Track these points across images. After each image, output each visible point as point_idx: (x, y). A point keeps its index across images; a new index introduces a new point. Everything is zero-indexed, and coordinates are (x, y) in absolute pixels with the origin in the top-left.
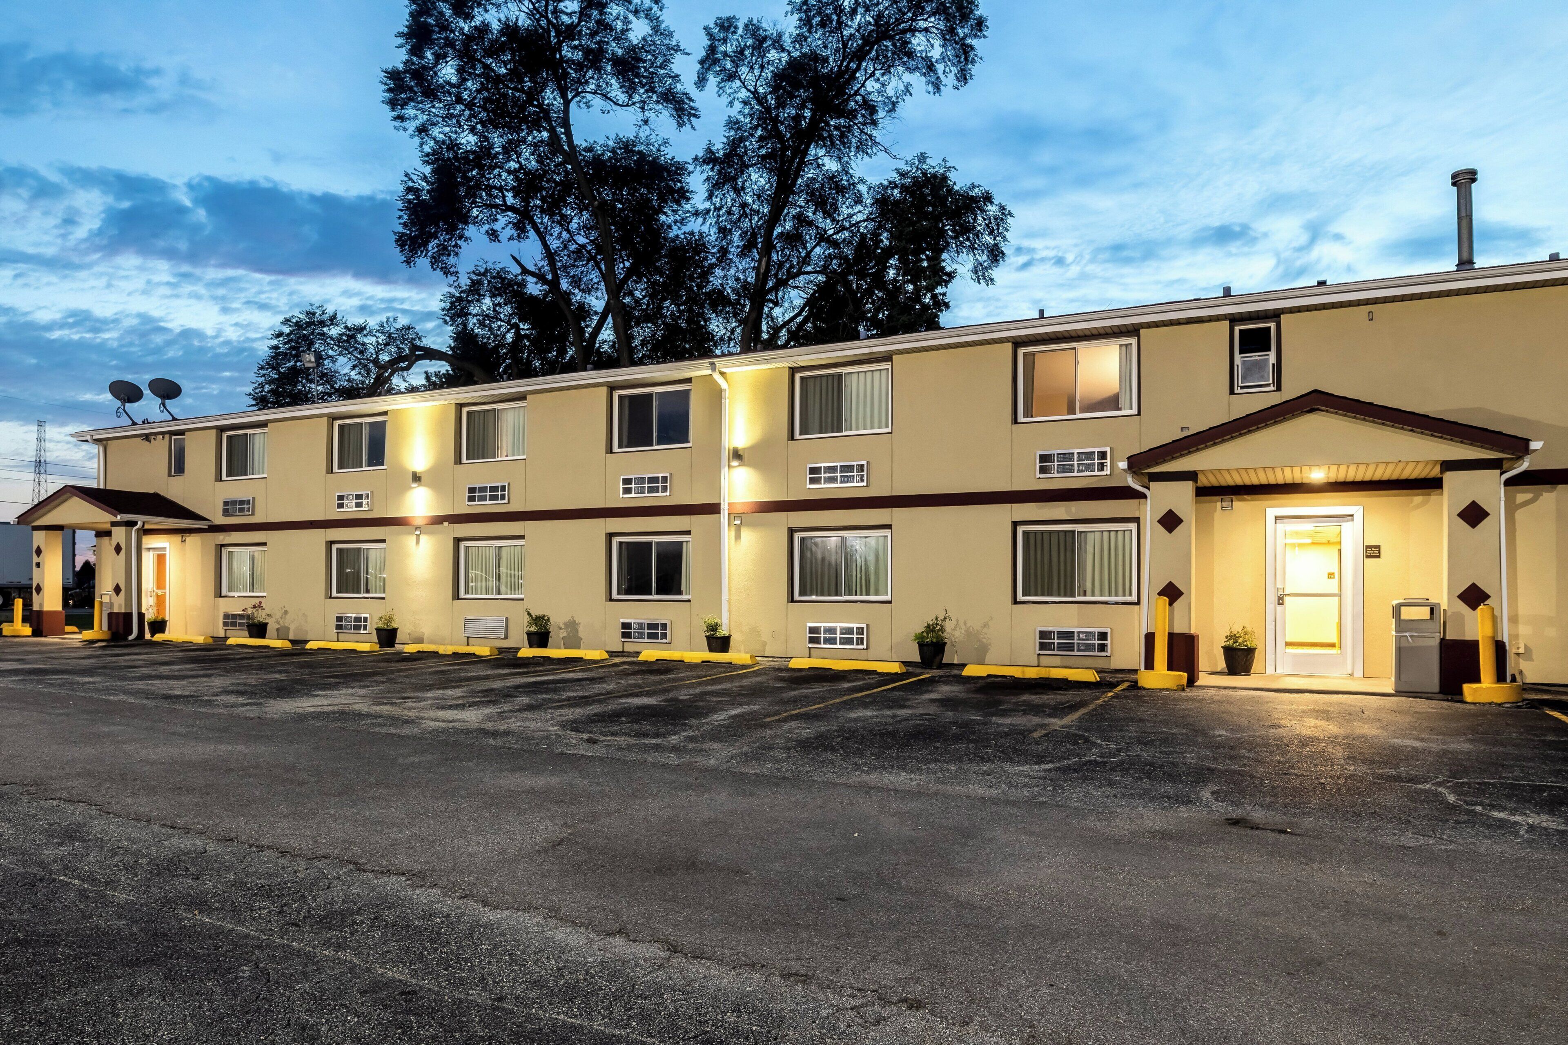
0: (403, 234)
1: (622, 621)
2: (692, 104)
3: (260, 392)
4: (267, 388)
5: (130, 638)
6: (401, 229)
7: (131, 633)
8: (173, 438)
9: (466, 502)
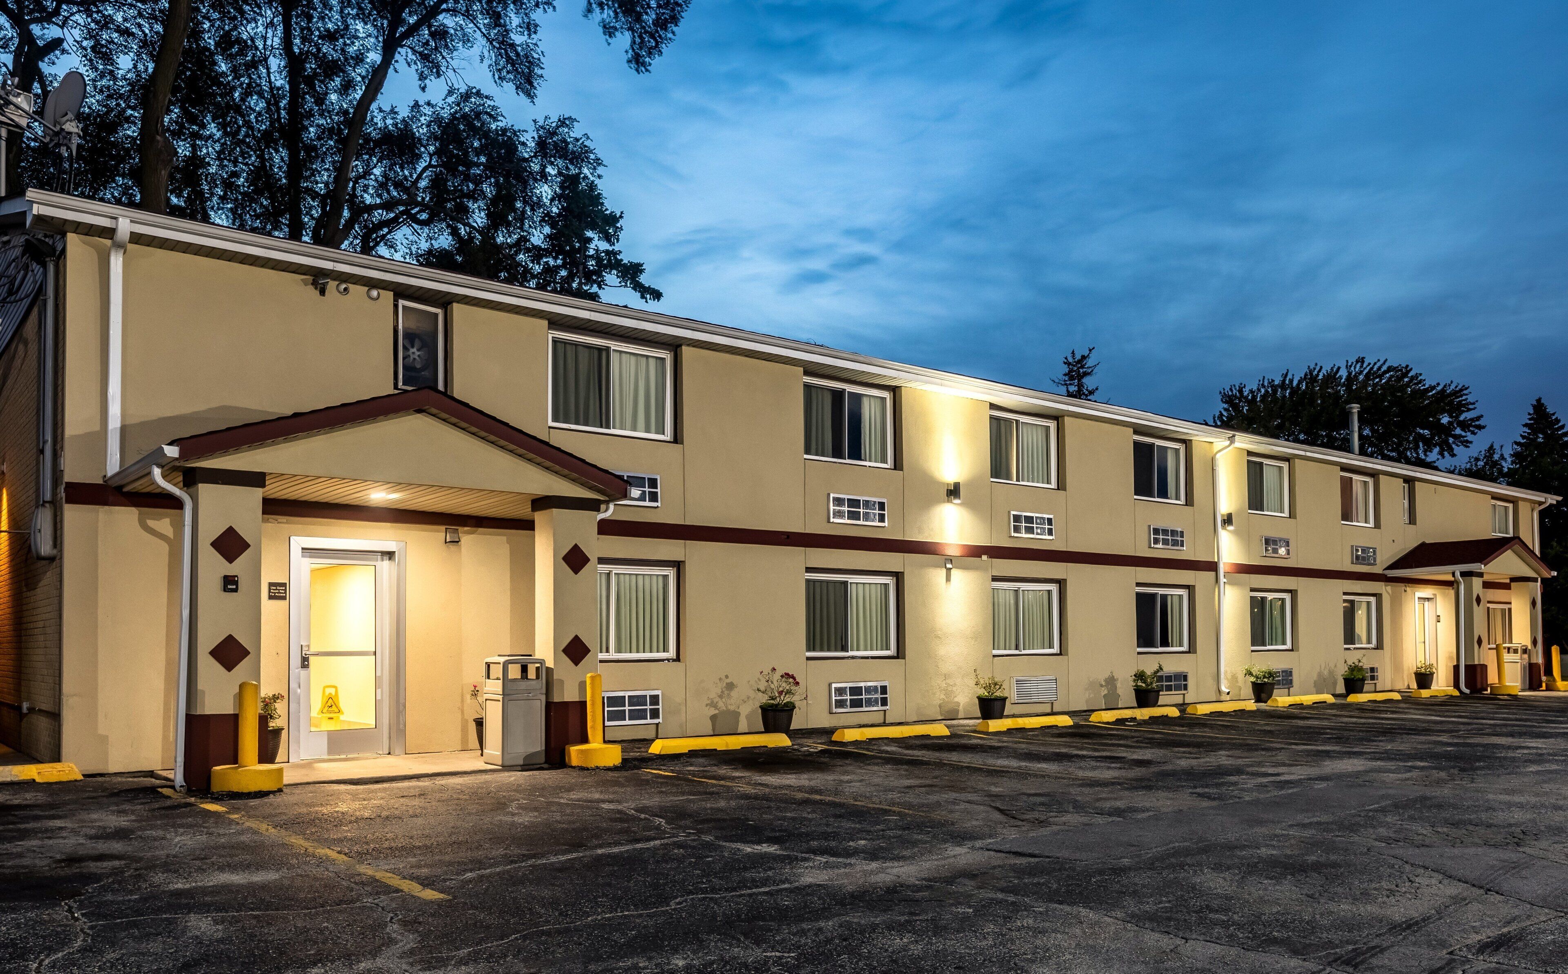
8: (401, 302)
9: (1010, 533)
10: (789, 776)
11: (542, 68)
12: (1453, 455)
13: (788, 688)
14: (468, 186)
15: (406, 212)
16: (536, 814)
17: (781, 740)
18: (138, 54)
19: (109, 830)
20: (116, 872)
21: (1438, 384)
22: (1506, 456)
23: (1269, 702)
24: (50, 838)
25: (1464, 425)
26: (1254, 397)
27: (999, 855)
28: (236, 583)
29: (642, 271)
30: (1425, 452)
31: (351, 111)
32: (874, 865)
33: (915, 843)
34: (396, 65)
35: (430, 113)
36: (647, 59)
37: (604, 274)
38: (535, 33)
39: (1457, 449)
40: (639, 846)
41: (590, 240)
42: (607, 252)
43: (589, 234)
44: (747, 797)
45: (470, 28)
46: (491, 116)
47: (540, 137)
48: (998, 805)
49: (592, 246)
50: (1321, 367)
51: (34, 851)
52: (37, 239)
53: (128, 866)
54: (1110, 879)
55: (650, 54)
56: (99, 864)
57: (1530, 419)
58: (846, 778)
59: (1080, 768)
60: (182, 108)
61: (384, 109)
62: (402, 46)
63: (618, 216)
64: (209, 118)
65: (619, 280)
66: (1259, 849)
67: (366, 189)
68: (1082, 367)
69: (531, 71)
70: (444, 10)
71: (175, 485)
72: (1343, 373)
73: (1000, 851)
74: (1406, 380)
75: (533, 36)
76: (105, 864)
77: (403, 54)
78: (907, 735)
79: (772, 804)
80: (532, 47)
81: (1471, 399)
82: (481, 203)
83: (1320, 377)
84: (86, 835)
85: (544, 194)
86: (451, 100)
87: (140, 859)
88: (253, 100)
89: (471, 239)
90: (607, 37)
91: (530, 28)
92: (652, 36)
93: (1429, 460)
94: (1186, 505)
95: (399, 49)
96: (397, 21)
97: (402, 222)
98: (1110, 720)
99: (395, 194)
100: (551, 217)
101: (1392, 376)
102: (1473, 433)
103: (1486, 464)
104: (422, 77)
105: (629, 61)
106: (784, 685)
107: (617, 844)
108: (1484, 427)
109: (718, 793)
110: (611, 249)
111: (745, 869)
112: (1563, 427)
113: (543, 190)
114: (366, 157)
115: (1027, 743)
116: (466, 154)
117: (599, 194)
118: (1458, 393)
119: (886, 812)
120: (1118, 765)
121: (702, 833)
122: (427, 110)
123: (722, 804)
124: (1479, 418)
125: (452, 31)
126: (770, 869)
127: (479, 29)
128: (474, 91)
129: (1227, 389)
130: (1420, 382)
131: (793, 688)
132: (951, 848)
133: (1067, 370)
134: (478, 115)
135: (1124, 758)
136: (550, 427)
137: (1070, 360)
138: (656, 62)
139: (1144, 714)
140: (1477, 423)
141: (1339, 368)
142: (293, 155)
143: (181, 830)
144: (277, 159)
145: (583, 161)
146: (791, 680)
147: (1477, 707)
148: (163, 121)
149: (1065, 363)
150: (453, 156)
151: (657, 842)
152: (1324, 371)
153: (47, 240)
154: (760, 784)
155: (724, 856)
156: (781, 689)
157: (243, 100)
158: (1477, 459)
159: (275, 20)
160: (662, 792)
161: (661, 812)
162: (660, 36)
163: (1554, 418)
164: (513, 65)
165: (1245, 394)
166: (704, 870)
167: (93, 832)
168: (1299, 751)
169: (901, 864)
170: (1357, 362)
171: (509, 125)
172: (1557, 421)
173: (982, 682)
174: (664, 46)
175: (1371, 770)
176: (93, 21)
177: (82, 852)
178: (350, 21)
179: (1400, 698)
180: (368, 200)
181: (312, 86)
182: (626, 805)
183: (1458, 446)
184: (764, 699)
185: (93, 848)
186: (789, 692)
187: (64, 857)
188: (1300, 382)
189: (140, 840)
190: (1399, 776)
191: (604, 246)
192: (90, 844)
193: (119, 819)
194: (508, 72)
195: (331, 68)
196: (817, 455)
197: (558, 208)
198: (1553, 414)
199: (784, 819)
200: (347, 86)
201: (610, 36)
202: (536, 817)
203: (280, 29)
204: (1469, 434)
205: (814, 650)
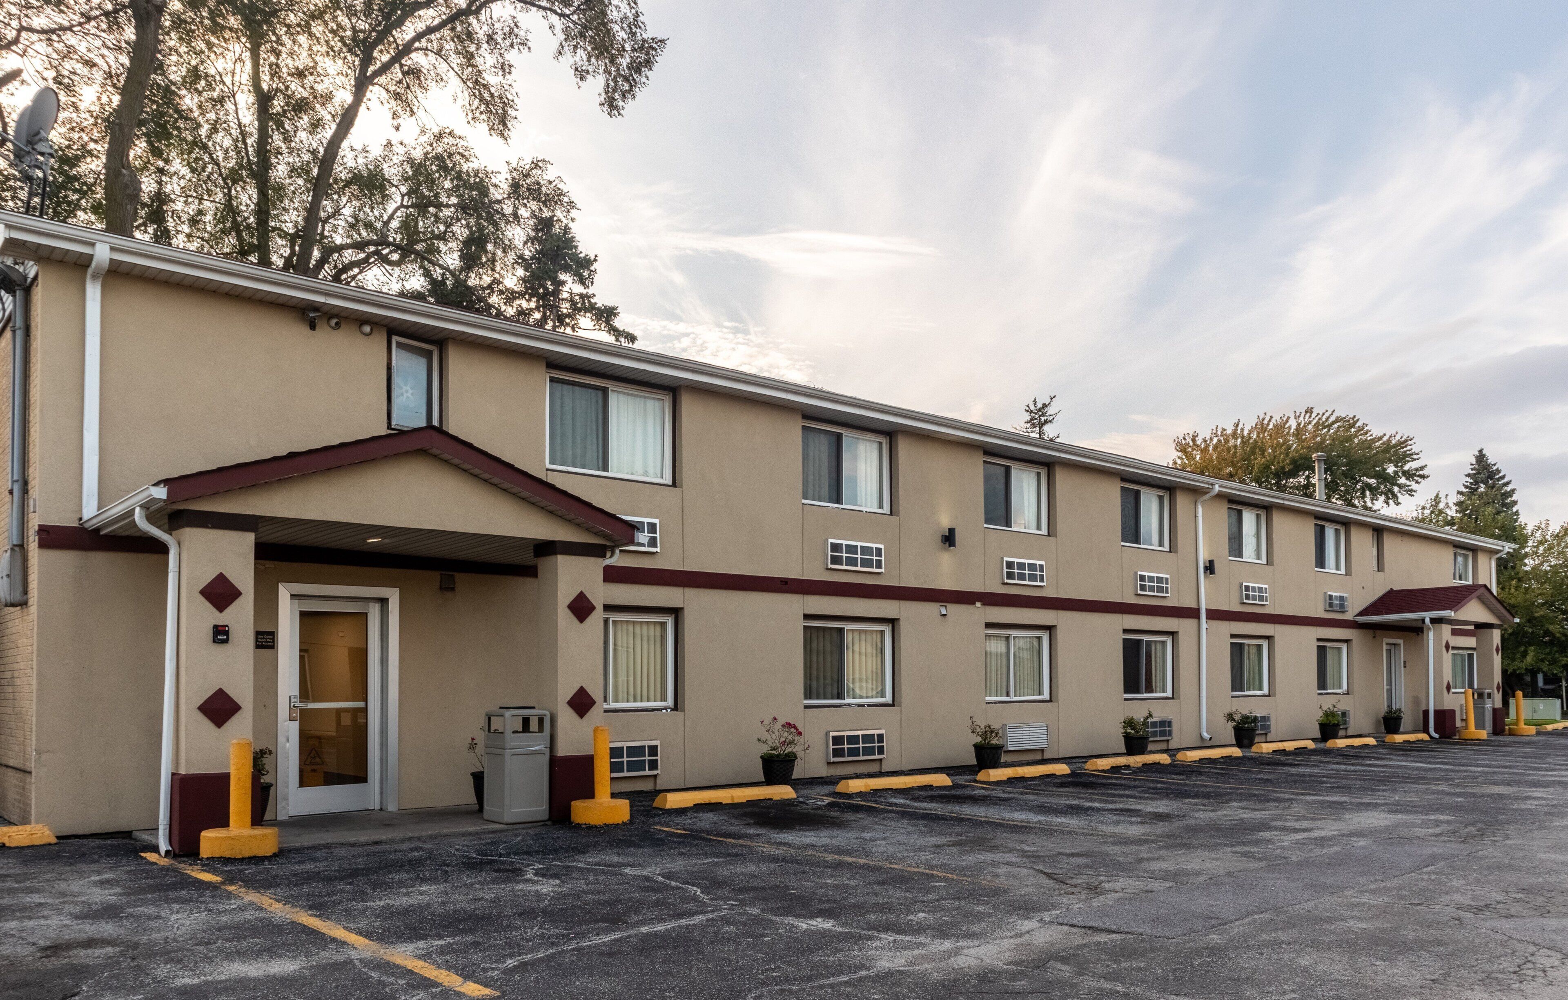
8: (395, 339)
9: (1003, 579)
10: (807, 833)
11: (516, 110)
12: (1398, 504)
13: (790, 737)
14: (438, 228)
15: (377, 253)
16: (558, 882)
17: (784, 792)
18: (103, 85)
19: (95, 907)
20: (110, 963)
21: (1385, 435)
22: (1451, 505)
23: (1254, 749)
24: (30, 918)
25: (1409, 475)
26: (1207, 446)
27: (1075, 930)
28: (227, 633)
29: (616, 315)
30: (1372, 500)
31: (322, 150)
32: (948, 945)
33: (980, 917)
34: (369, 103)
35: (403, 153)
36: (621, 103)
37: (578, 316)
38: (510, 73)
39: (1401, 498)
40: (684, 922)
41: (563, 283)
42: (582, 296)
43: (563, 277)
44: (774, 859)
45: (443, 67)
46: (463, 156)
47: (513, 179)
48: (1041, 867)
49: (566, 288)
50: (1271, 417)
51: (13, 936)
52: (7, 266)
53: (122, 954)
54: (1212, 962)
55: (624, 96)
56: (90, 951)
57: (1472, 469)
58: (868, 835)
59: (1102, 822)
60: (150, 143)
61: (355, 147)
62: (373, 85)
63: (592, 258)
64: (173, 154)
65: (593, 323)
66: (1346, 922)
67: (335, 229)
68: (1043, 415)
69: (505, 112)
70: (418, 49)
71: (158, 527)
72: (1293, 424)
73: (1073, 926)
74: (1353, 430)
75: (508, 76)
76: (98, 952)
77: (374, 93)
78: (910, 786)
79: (806, 868)
80: (506, 87)
81: (1415, 449)
82: (453, 245)
83: (1271, 426)
84: (70, 914)
85: (517, 237)
86: (423, 139)
87: (136, 945)
88: (219, 137)
89: (443, 282)
90: (579, 80)
91: (505, 68)
92: (626, 79)
93: (1374, 508)
94: (1170, 551)
95: (371, 88)
96: (367, 60)
97: (373, 262)
98: (1106, 768)
99: (364, 234)
100: (524, 260)
101: (1339, 427)
102: (1417, 482)
103: (1432, 512)
104: (395, 116)
105: (602, 104)
106: (786, 734)
107: (659, 919)
108: (1428, 477)
109: (742, 855)
110: (584, 292)
111: (811, 951)
112: (1503, 477)
113: (515, 232)
114: (335, 197)
115: (1034, 794)
116: (437, 196)
117: (573, 237)
118: (1403, 443)
119: (931, 877)
120: (1139, 819)
121: (746, 905)
122: (401, 150)
123: (752, 868)
124: (1422, 468)
125: (425, 72)
126: (839, 951)
127: (453, 69)
128: (447, 131)
129: (1181, 437)
130: (1366, 433)
131: (796, 738)
132: (1019, 923)
133: (1029, 418)
134: (450, 155)
135: (1139, 810)
136: (548, 470)
137: (1032, 408)
138: (629, 107)
139: (1136, 761)
140: (1421, 473)
141: (1288, 418)
142: (262, 193)
143: (176, 906)
144: (244, 198)
145: (556, 203)
146: (793, 730)
147: (1454, 753)
148: (128, 155)
149: (1027, 411)
150: (424, 197)
151: (702, 917)
152: (1273, 421)
153: (17, 267)
154: (784, 844)
155: (781, 935)
156: (782, 739)
157: (209, 137)
158: (1424, 508)
159: (243, 55)
160: (683, 854)
161: (693, 878)
162: (634, 80)
163: (1495, 468)
164: (487, 105)
165: (1199, 442)
166: (766, 953)
167: (77, 910)
168: (1309, 802)
169: (976, 943)
170: (1306, 412)
171: (482, 167)
172: (1498, 471)
173: (978, 730)
174: (637, 89)
175: (1397, 826)
176: (55, 51)
177: (67, 936)
178: (318, 58)
179: (1375, 743)
180: (338, 241)
181: (280, 125)
182: (649, 869)
183: (1403, 495)
184: (765, 749)
185: (80, 931)
186: (791, 743)
187: (48, 943)
188: (1250, 432)
189: (132, 920)
190: (1430, 830)
191: (578, 289)
192: (76, 925)
193: (104, 892)
194: (481, 113)
195: (301, 107)
196: (813, 500)
197: (531, 251)
198: (1494, 465)
199: (826, 886)
200: (316, 125)
201: (581, 79)
202: (559, 885)
203: (248, 65)
204: (1413, 483)
205: (810, 698)
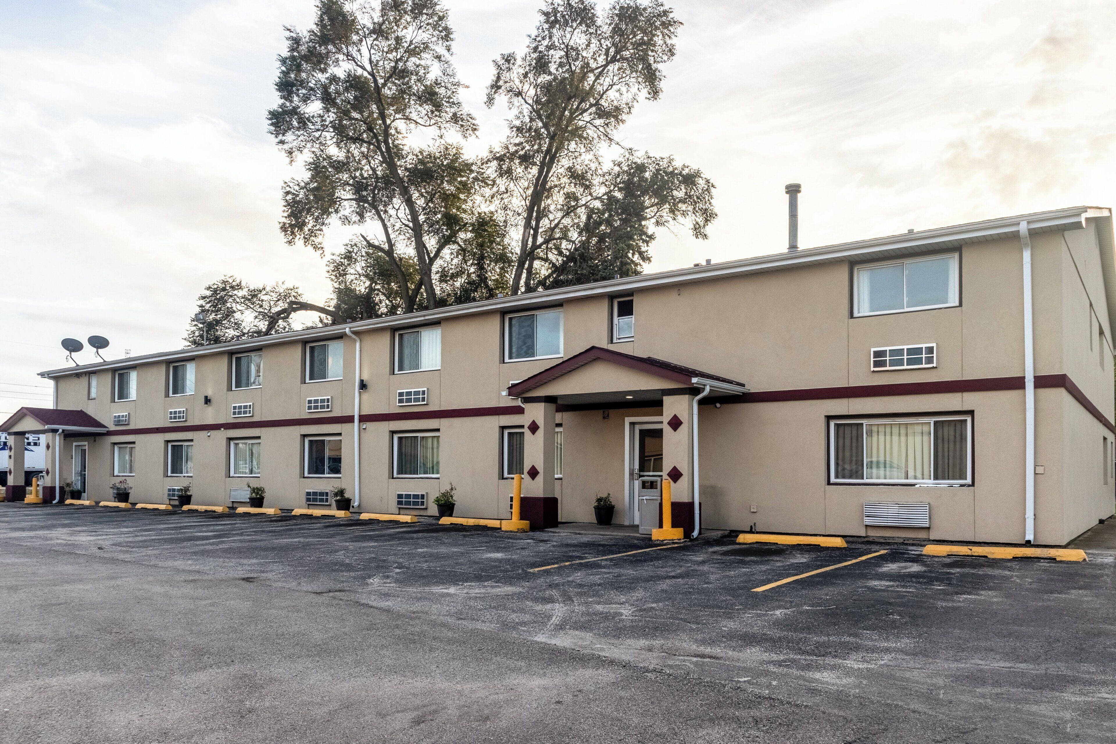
0: (284, 224)
1: (307, 491)
2: (474, 122)
3: (193, 337)
4: (197, 334)
5: (54, 502)
6: (284, 220)
7: (55, 499)
9: (232, 416)
